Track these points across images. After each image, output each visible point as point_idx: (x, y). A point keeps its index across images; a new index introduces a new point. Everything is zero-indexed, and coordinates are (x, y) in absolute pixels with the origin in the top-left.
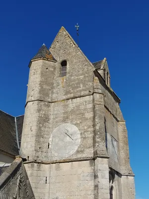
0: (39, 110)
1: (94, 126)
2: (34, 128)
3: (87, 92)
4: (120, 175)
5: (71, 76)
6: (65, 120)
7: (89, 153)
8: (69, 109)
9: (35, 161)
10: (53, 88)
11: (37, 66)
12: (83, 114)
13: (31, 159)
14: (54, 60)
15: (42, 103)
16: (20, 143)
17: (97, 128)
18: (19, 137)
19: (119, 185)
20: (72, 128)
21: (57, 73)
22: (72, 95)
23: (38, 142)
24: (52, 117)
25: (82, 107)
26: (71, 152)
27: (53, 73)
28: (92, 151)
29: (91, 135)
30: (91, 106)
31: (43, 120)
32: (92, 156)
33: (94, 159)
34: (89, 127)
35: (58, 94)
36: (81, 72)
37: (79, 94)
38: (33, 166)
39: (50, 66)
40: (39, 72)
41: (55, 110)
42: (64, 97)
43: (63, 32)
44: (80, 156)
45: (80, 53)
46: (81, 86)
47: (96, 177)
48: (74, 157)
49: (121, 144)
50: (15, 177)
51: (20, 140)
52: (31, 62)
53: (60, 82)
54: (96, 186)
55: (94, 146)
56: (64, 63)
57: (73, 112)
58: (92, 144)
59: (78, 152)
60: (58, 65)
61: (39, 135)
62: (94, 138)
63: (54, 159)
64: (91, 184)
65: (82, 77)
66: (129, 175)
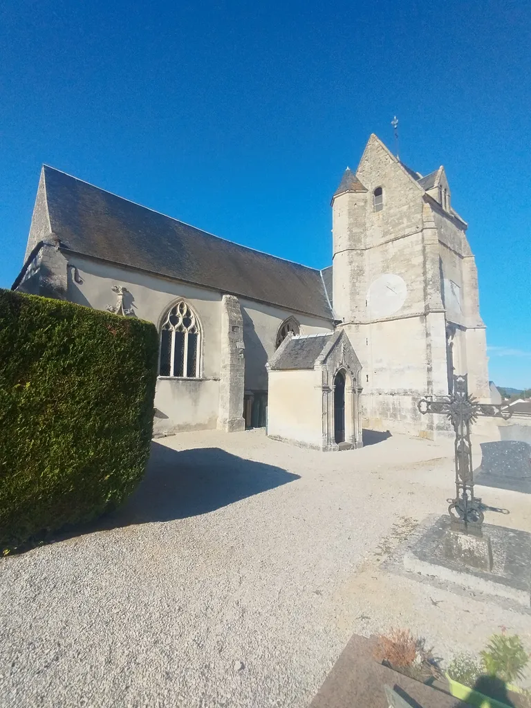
0: (351, 263)
1: (425, 273)
2: (348, 285)
3: (414, 229)
4: (463, 328)
5: (390, 208)
6: (385, 270)
7: (419, 308)
8: (390, 256)
9: (352, 323)
10: (365, 230)
11: (342, 204)
12: (409, 260)
13: (347, 321)
14: (364, 189)
15: (354, 252)
16: (331, 303)
17: (429, 276)
18: (329, 296)
19: (462, 340)
20: (393, 279)
21: (370, 208)
22: (392, 236)
23: (353, 300)
24: (367, 269)
25: (407, 251)
26: (394, 309)
27: (364, 208)
28: (423, 304)
29: (422, 286)
30: (420, 247)
31: (358, 273)
32: (423, 311)
33: (425, 315)
34: (418, 276)
35: (373, 236)
36: (404, 200)
37: (402, 233)
38: (350, 328)
39: (359, 200)
40: (346, 212)
41: (372, 260)
42: (383, 240)
43: (375, 143)
44: (407, 312)
45: (401, 171)
46: (405, 220)
47: (428, 335)
48: (399, 315)
49: (467, 289)
50: (339, 345)
51: (331, 298)
52: (333, 200)
53: (374, 220)
54: (429, 346)
55: (425, 299)
56: (378, 192)
57: (394, 259)
58: (422, 297)
59: (404, 308)
60: (369, 195)
61: (354, 293)
62: (425, 289)
63: (374, 319)
64: (423, 342)
65: (405, 208)
66: (479, 327)
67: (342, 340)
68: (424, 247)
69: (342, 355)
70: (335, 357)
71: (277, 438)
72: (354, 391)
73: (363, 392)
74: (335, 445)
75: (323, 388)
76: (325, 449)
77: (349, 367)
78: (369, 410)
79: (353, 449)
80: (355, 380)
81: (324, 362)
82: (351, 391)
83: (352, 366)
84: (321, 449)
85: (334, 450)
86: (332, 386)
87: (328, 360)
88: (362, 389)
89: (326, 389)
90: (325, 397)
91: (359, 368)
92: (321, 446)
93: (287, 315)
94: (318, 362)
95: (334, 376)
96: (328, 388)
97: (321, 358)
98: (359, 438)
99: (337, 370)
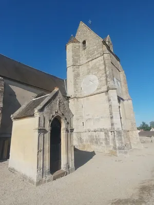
0: (74, 71)
1: (106, 73)
2: (73, 81)
3: (99, 55)
4: (122, 99)
5: (90, 48)
6: (88, 73)
7: (104, 88)
8: (90, 67)
9: (75, 98)
10: (80, 58)
11: (70, 47)
12: (98, 68)
13: (73, 97)
14: (79, 42)
15: (75, 67)
16: (67, 90)
17: (108, 73)
19: (123, 104)
20: (92, 77)
21: (81, 48)
22: (91, 59)
23: (75, 87)
24: (81, 74)
25: (97, 64)
26: (94, 90)
27: (79, 49)
28: (106, 87)
29: (105, 78)
30: (103, 62)
31: (77, 76)
32: (106, 90)
33: (107, 91)
34: (103, 74)
35: (83, 60)
36: (95, 44)
37: (95, 57)
38: (74, 100)
39: (77, 46)
40: (71, 50)
41: (83, 70)
42: (87, 61)
43: (82, 24)
44: (98, 91)
45: (93, 33)
46: (96, 52)
47: (109, 100)
48: (95, 93)
50: (56, 100)
52: (66, 46)
53: (83, 53)
54: (110, 106)
55: (107, 84)
56: (84, 42)
57: (92, 68)
58: (105, 83)
59: (98, 89)
60: (81, 44)
61: (75, 84)
62: (106, 80)
64: (107, 105)
65: (95, 47)
66: (129, 99)
67: (58, 97)
68: (105, 61)
69: (58, 106)
70: (52, 107)
72: (67, 131)
73: (75, 131)
74: (50, 176)
75: (39, 130)
77: (63, 115)
79: (66, 175)
80: (68, 123)
81: (41, 110)
82: (65, 131)
83: (66, 114)
85: (49, 181)
86: (48, 127)
87: (46, 110)
88: (73, 130)
89: (42, 131)
90: (41, 138)
91: (71, 116)
92: (35, 180)
94: (36, 111)
95: (50, 121)
96: (45, 130)
97: (40, 107)
98: (72, 164)
99: (53, 116)
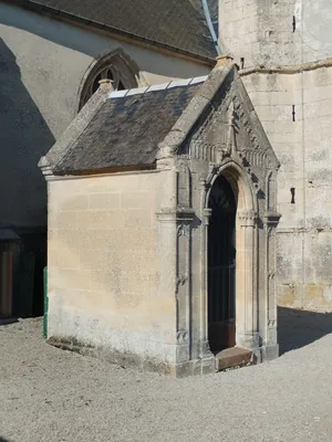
9: (262, 70)
16: (216, 27)
18: (211, 12)
23: (263, 15)
50: (223, 107)
51: (215, 18)
63: (312, 59)
67: (231, 94)
69: (229, 132)
70: (211, 136)
71: (69, 345)
72: (258, 222)
73: (282, 225)
74: (209, 359)
75: (179, 215)
76: (183, 371)
77: (246, 164)
78: (294, 266)
79: (254, 363)
80: (261, 195)
81: (182, 149)
82: (250, 222)
83: (255, 160)
84: (174, 371)
85: (207, 370)
86: (202, 211)
87: (194, 146)
88: (278, 218)
89: (185, 218)
90: (184, 241)
91: (272, 166)
93: (107, 47)
94: (165, 151)
95: (207, 186)
96: (192, 215)
97: (175, 138)
98: (270, 335)
99: (215, 170)
